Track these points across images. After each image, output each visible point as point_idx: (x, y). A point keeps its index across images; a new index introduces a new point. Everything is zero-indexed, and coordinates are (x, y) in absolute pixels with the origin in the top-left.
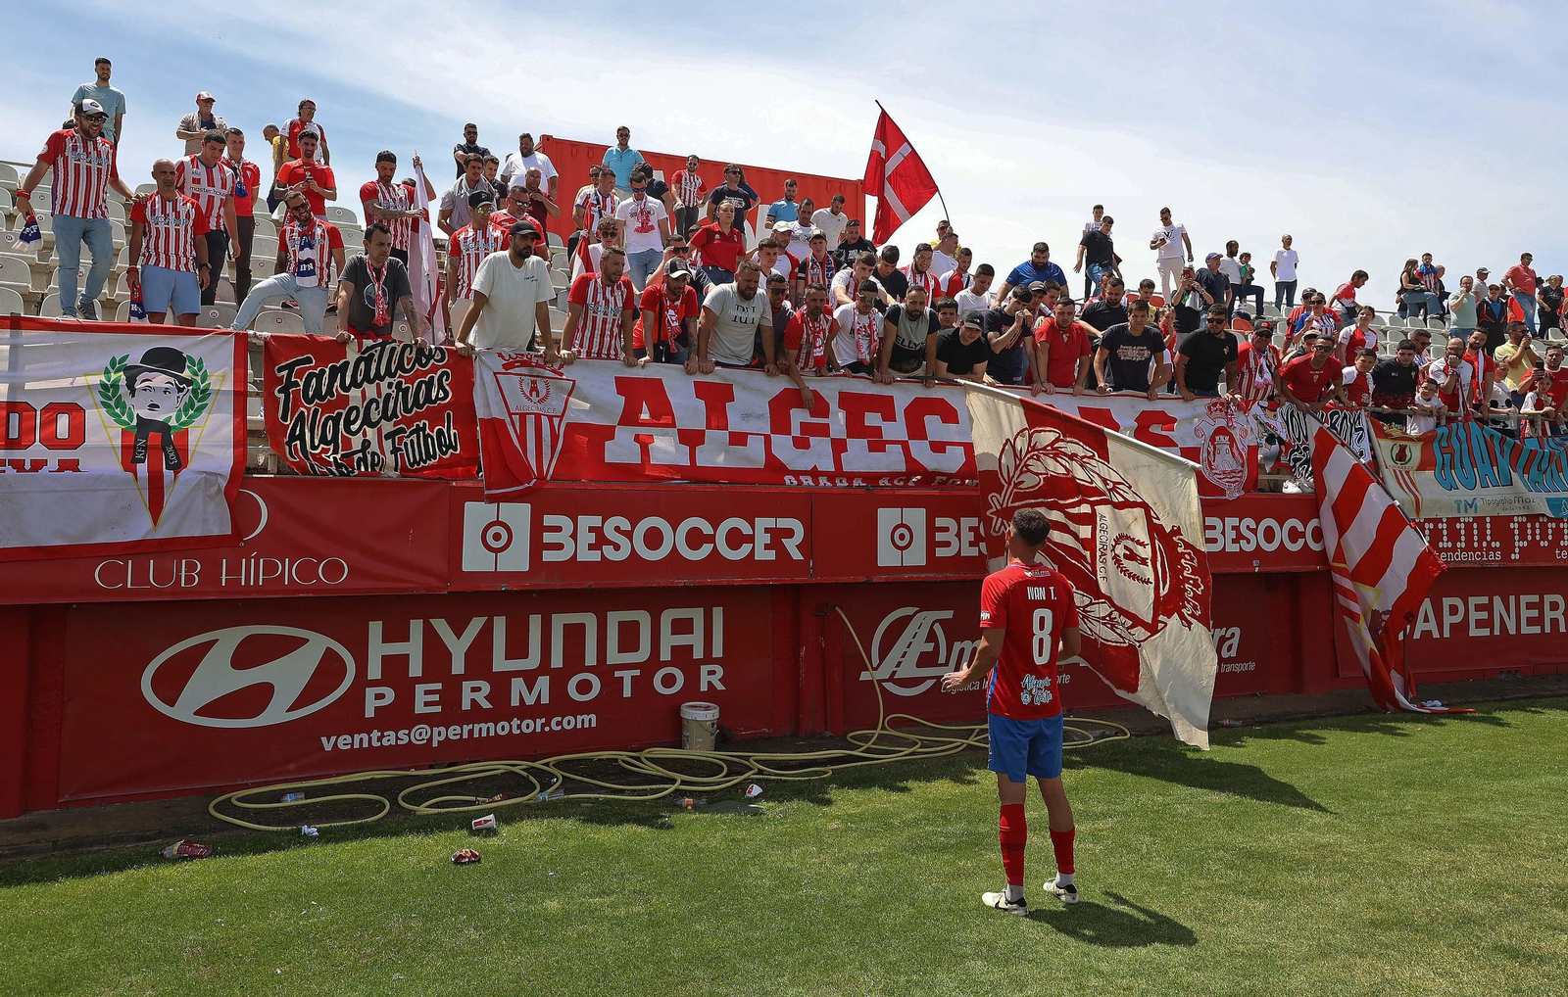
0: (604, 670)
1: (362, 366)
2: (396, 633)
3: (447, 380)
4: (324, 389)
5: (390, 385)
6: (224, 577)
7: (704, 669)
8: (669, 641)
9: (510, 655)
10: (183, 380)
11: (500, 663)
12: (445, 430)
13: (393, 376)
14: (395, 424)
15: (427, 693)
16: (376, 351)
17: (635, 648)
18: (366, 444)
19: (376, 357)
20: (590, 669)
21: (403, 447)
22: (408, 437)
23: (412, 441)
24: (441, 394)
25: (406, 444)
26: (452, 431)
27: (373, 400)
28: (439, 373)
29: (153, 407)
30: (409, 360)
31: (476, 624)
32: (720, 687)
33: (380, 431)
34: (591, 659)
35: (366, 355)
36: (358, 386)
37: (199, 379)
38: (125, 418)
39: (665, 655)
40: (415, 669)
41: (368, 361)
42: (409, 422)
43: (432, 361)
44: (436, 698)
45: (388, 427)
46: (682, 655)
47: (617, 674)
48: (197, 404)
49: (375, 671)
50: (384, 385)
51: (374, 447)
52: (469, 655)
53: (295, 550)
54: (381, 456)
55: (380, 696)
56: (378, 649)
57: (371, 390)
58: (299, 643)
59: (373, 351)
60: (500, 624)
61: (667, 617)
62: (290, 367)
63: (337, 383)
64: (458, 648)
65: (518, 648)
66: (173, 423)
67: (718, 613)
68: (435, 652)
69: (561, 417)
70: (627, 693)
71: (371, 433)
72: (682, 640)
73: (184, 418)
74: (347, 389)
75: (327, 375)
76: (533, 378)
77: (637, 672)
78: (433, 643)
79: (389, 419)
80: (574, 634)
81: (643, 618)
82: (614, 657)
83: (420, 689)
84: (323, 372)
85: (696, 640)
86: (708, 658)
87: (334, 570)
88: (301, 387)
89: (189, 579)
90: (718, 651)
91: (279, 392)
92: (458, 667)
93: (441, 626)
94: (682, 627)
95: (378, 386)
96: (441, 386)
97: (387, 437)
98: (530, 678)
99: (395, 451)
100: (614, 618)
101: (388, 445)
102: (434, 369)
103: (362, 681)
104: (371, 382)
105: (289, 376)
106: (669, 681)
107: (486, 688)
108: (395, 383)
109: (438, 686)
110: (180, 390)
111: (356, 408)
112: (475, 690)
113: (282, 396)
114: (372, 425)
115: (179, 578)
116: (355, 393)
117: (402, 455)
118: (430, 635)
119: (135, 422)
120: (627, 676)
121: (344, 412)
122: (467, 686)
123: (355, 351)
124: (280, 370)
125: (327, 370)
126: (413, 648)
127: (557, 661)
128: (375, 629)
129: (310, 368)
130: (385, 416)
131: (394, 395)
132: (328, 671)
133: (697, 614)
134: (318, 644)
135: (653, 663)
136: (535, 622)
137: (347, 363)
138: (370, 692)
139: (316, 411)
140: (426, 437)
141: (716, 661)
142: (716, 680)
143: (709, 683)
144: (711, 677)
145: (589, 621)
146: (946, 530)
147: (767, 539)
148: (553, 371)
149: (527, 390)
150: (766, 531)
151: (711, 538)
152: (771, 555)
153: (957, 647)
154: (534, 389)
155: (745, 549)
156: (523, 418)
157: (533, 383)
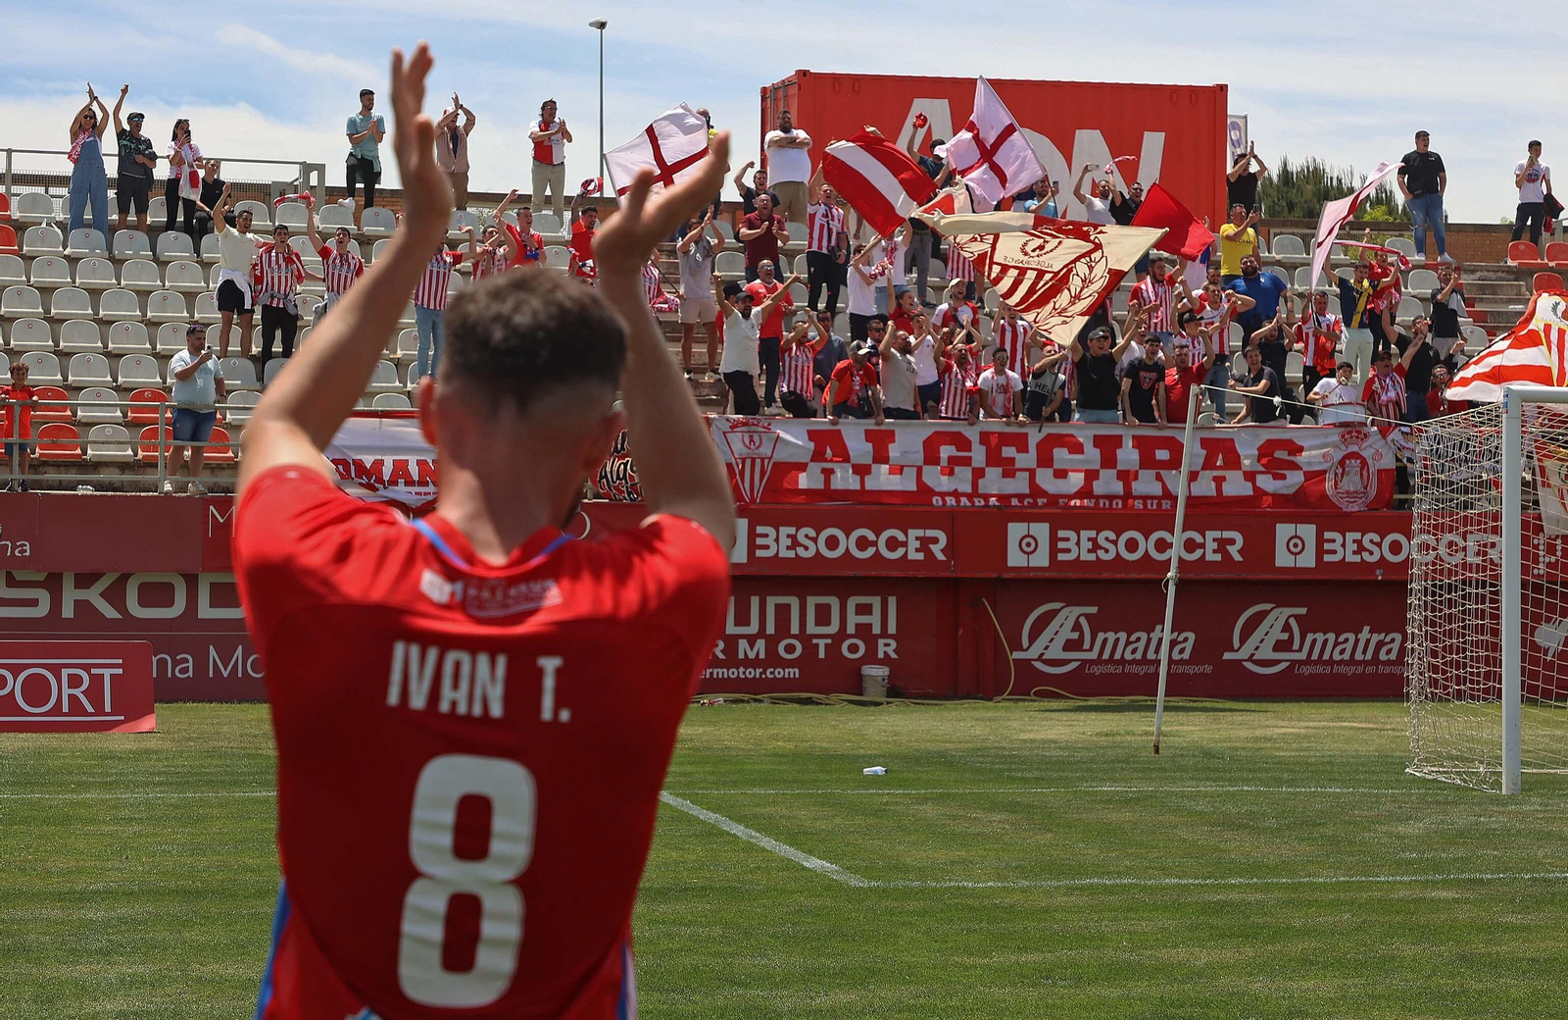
0: (804, 637)
7: (882, 642)
8: (853, 620)
9: (737, 624)
11: (731, 630)
17: (828, 623)
20: (794, 637)
32: (894, 656)
34: (795, 629)
39: (851, 630)
46: (863, 631)
47: (814, 641)
61: (853, 602)
65: (743, 619)
67: (892, 601)
69: (770, 459)
70: (822, 655)
72: (864, 619)
77: (829, 641)
80: (783, 612)
81: (834, 602)
82: (812, 628)
85: (875, 620)
86: (884, 634)
90: (892, 629)
94: (864, 610)
98: (752, 640)
100: (812, 601)
106: (853, 648)
120: (822, 643)
127: (770, 629)
133: (876, 601)
135: (841, 636)
136: (755, 601)
141: (891, 637)
142: (890, 651)
143: (885, 652)
144: (887, 649)
145: (794, 602)
146: (1067, 539)
147: (917, 544)
148: (765, 427)
149: (747, 441)
150: (917, 538)
151: (875, 544)
152: (920, 556)
153: (1101, 636)
154: (752, 440)
155: (900, 552)
156: (744, 461)
157: (751, 436)
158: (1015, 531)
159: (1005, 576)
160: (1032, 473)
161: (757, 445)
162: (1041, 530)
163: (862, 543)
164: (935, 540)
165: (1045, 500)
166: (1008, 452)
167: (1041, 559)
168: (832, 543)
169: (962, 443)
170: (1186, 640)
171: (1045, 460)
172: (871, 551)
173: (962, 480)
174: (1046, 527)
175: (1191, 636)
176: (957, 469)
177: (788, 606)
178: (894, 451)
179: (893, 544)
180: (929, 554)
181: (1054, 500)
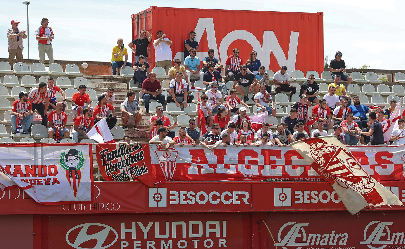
0: (188, 239)
1: (120, 151)
2: (128, 226)
3: (142, 154)
4: (112, 157)
5: (128, 156)
6: (91, 208)
7: (220, 240)
8: (208, 231)
9: (160, 234)
10: (78, 157)
11: (158, 236)
12: (143, 167)
13: (128, 153)
14: (130, 166)
15: (137, 244)
16: (124, 146)
17: (198, 233)
18: (124, 171)
19: (124, 148)
20: (184, 239)
21: (133, 172)
22: (134, 170)
23: (135, 171)
24: (141, 158)
25: (134, 171)
26: (145, 167)
27: (124, 160)
28: (140, 152)
29: (72, 164)
30: (132, 148)
31: (150, 224)
32: (225, 246)
33: (126, 168)
34: (184, 236)
35: (121, 148)
36: (120, 156)
37: (81, 157)
38: (66, 167)
39: (207, 235)
40: (134, 237)
41: (122, 149)
42: (133, 166)
43: (138, 148)
44: (140, 245)
45: (128, 167)
46: (213, 236)
47: (193, 241)
48: (82, 163)
49: (123, 237)
50: (126, 156)
51: (126, 172)
52: (149, 233)
53: (107, 201)
54: (128, 175)
55: (125, 244)
56: (124, 231)
57: (123, 157)
58: (103, 228)
59: (123, 147)
60: (157, 224)
61: (208, 223)
62: (103, 152)
63: (115, 156)
64: (146, 231)
65: (162, 232)
66: (77, 168)
67: (224, 223)
68: (139, 232)
69: (175, 162)
70: (196, 247)
71: (125, 169)
72: (213, 231)
73: (79, 167)
74: (117, 157)
75: (112, 154)
76: (166, 151)
77: (199, 240)
78: (138, 229)
79: (128, 165)
80: (179, 228)
81: (200, 223)
82: (191, 235)
83: (135, 242)
84: (111, 153)
85: (217, 231)
86: (221, 237)
87: (116, 206)
88: (107, 157)
89: (83, 208)
90: (224, 235)
91: (102, 158)
92: (146, 237)
93: (140, 224)
94: (213, 227)
95: (125, 156)
96: (141, 156)
97: (129, 170)
98: (166, 241)
99: (131, 173)
100: (191, 223)
101: (129, 172)
102: (139, 151)
103: (120, 240)
104: (123, 155)
105: (103, 154)
106: (209, 243)
107: (154, 243)
108: (129, 155)
109: (140, 242)
110: (77, 160)
111: (120, 162)
112: (151, 243)
113: (103, 159)
114: (125, 167)
115: (81, 208)
116: (119, 158)
117: (133, 174)
118: (138, 227)
119: (68, 168)
120: (196, 241)
121: (117, 163)
122: (148, 242)
123: (118, 147)
124: (101, 153)
125: (112, 152)
126: (133, 230)
127: (174, 236)
128: (123, 225)
129: (108, 152)
130: (127, 164)
131: (129, 158)
132: (111, 236)
133: (217, 223)
134: (108, 229)
135: (204, 238)
136: (167, 224)
137: (117, 150)
138: (122, 243)
139: (111, 163)
140: (139, 169)
141: (224, 238)
142: (224, 244)
143: (222, 245)
144: (223, 243)
145: (183, 224)
146: (299, 195)
147: (237, 198)
148: (172, 149)
149: (165, 155)
150: (237, 195)
151: (219, 198)
152: (238, 203)
153: (310, 236)
154: (167, 154)
155: (230, 201)
156: (164, 163)
157: (166, 152)
158: (277, 191)
159: (274, 211)
160: (283, 167)
161: (169, 156)
162: (288, 191)
163: (215, 198)
164: (244, 196)
165: (289, 179)
166: (273, 158)
167: (288, 203)
168: (202, 198)
169: (254, 154)
170: (345, 236)
171: (288, 162)
172: (218, 201)
173: (254, 170)
174: (290, 189)
175: (347, 235)
176: (252, 166)
177: (181, 226)
178: (226, 159)
179: (227, 198)
180: (242, 202)
181: (292, 178)
